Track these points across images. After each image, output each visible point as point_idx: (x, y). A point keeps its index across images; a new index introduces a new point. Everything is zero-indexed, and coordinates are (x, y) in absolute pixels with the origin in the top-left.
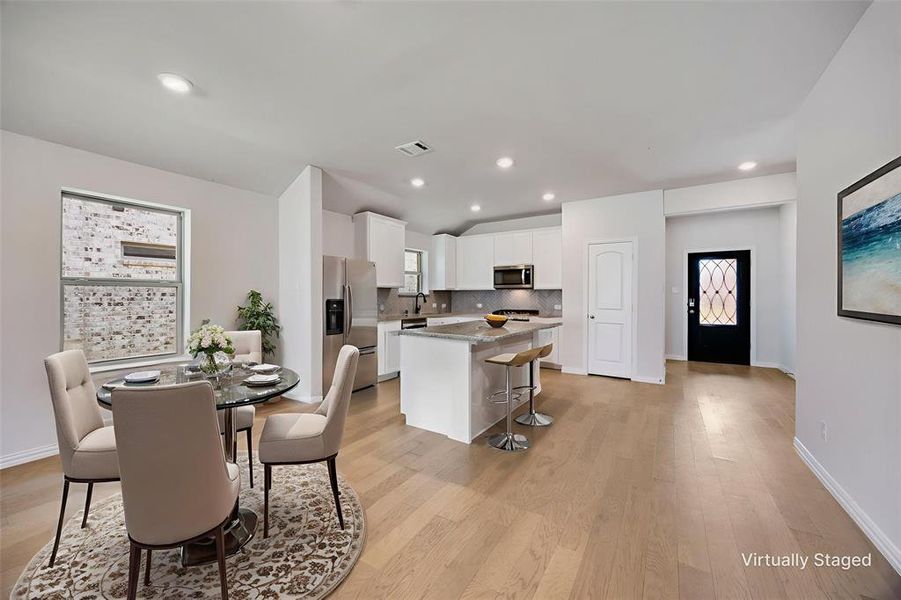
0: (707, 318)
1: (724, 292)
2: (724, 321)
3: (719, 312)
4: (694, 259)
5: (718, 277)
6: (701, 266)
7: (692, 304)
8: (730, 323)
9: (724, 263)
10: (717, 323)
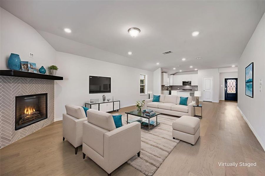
0: (229, 92)
1: (233, 86)
2: (233, 92)
3: (231, 90)
4: (226, 80)
5: (231, 84)
6: (228, 81)
7: (226, 89)
8: (234, 93)
9: (233, 81)
10: (231, 93)
